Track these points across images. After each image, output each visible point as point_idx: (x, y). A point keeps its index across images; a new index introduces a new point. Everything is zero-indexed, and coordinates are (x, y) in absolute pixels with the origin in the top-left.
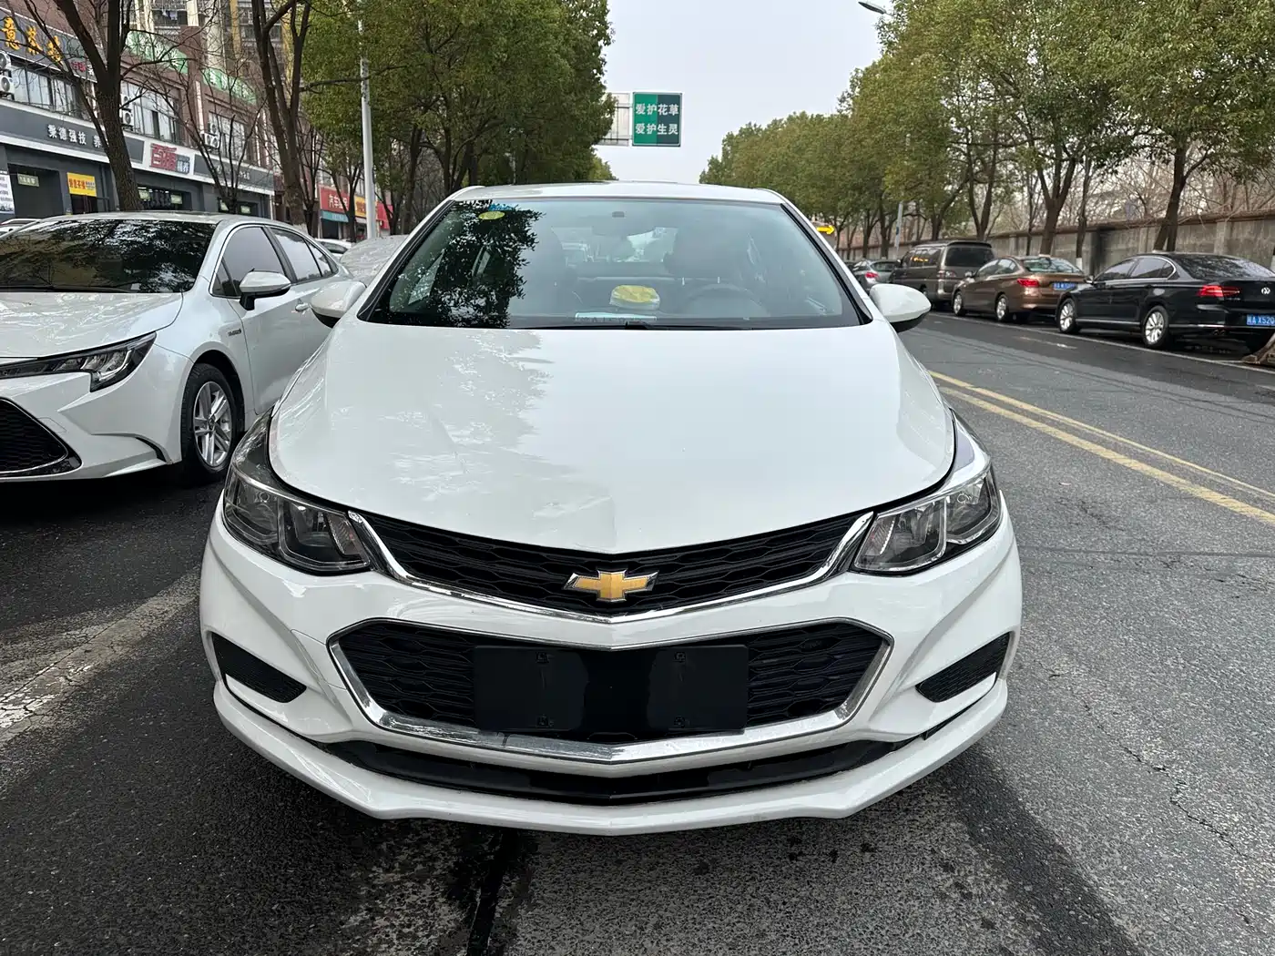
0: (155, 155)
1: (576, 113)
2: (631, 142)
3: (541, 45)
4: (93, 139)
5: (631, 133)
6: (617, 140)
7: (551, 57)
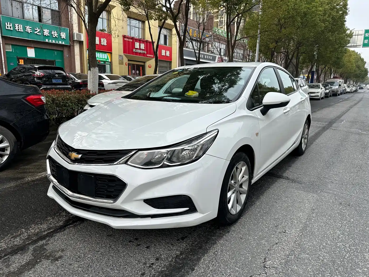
0: (219, 60)
1: (331, 39)
2: (361, 46)
3: (313, 19)
4: (205, 56)
5: (362, 43)
6: (356, 46)
7: (316, 22)
